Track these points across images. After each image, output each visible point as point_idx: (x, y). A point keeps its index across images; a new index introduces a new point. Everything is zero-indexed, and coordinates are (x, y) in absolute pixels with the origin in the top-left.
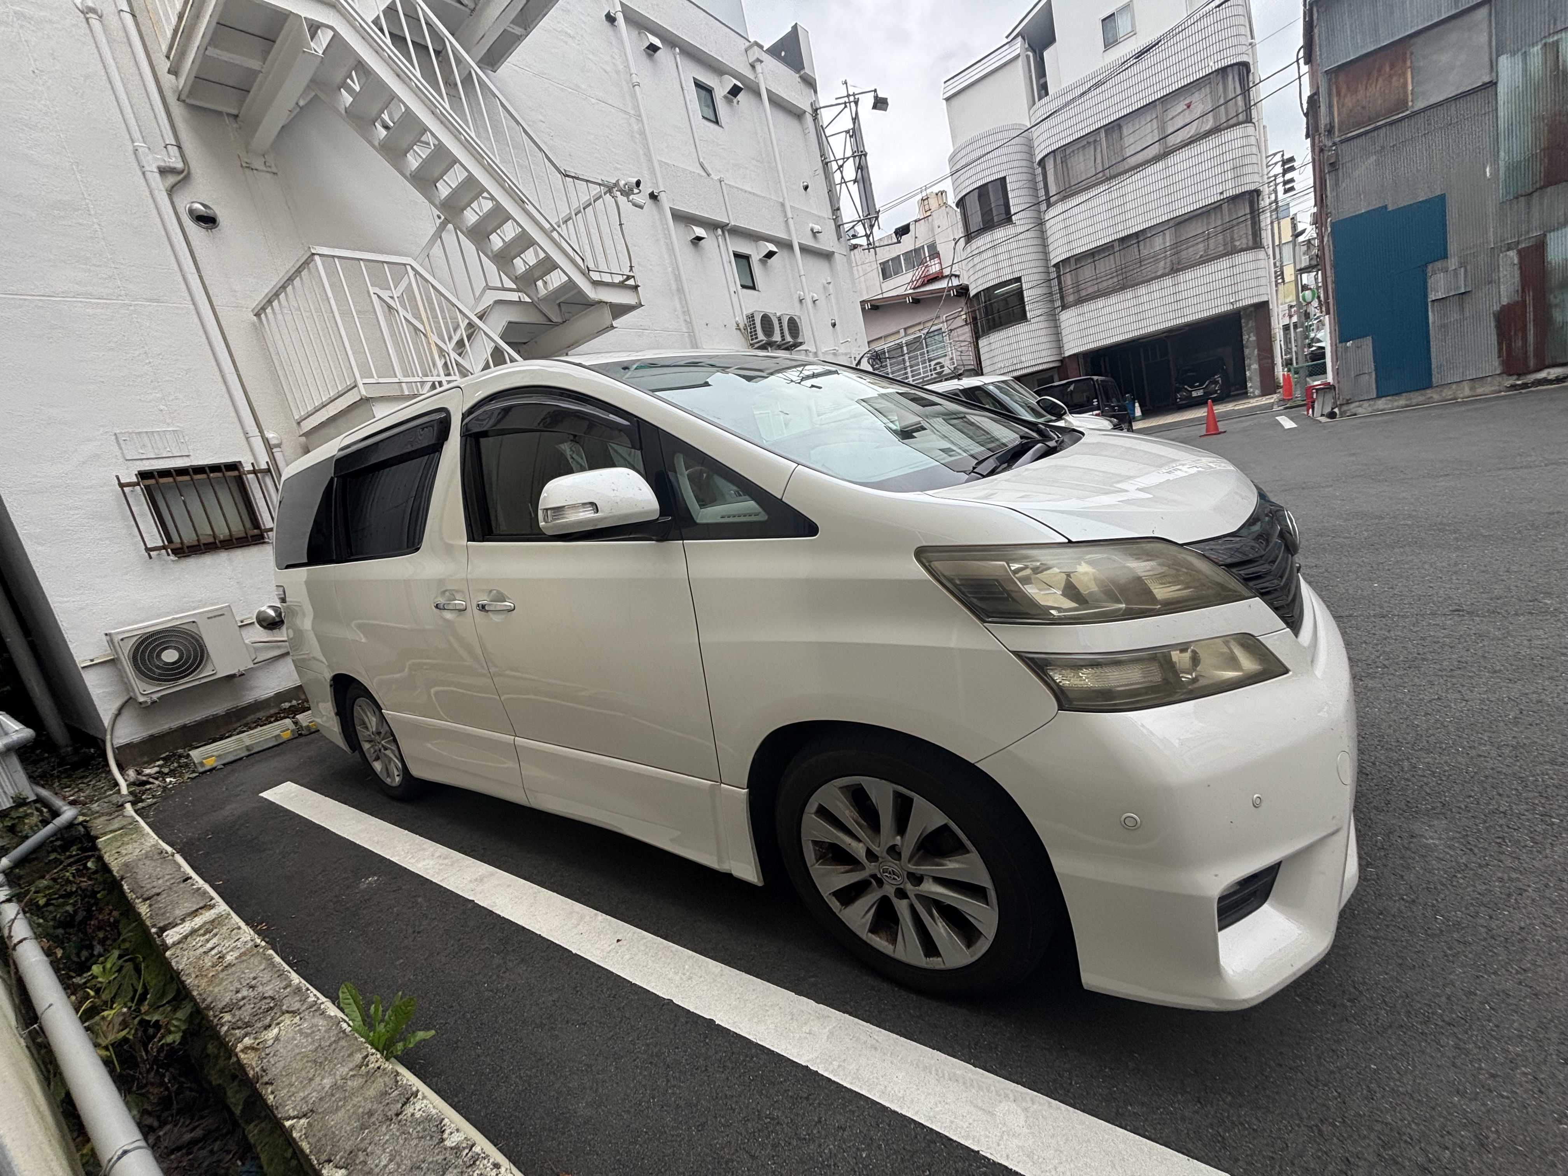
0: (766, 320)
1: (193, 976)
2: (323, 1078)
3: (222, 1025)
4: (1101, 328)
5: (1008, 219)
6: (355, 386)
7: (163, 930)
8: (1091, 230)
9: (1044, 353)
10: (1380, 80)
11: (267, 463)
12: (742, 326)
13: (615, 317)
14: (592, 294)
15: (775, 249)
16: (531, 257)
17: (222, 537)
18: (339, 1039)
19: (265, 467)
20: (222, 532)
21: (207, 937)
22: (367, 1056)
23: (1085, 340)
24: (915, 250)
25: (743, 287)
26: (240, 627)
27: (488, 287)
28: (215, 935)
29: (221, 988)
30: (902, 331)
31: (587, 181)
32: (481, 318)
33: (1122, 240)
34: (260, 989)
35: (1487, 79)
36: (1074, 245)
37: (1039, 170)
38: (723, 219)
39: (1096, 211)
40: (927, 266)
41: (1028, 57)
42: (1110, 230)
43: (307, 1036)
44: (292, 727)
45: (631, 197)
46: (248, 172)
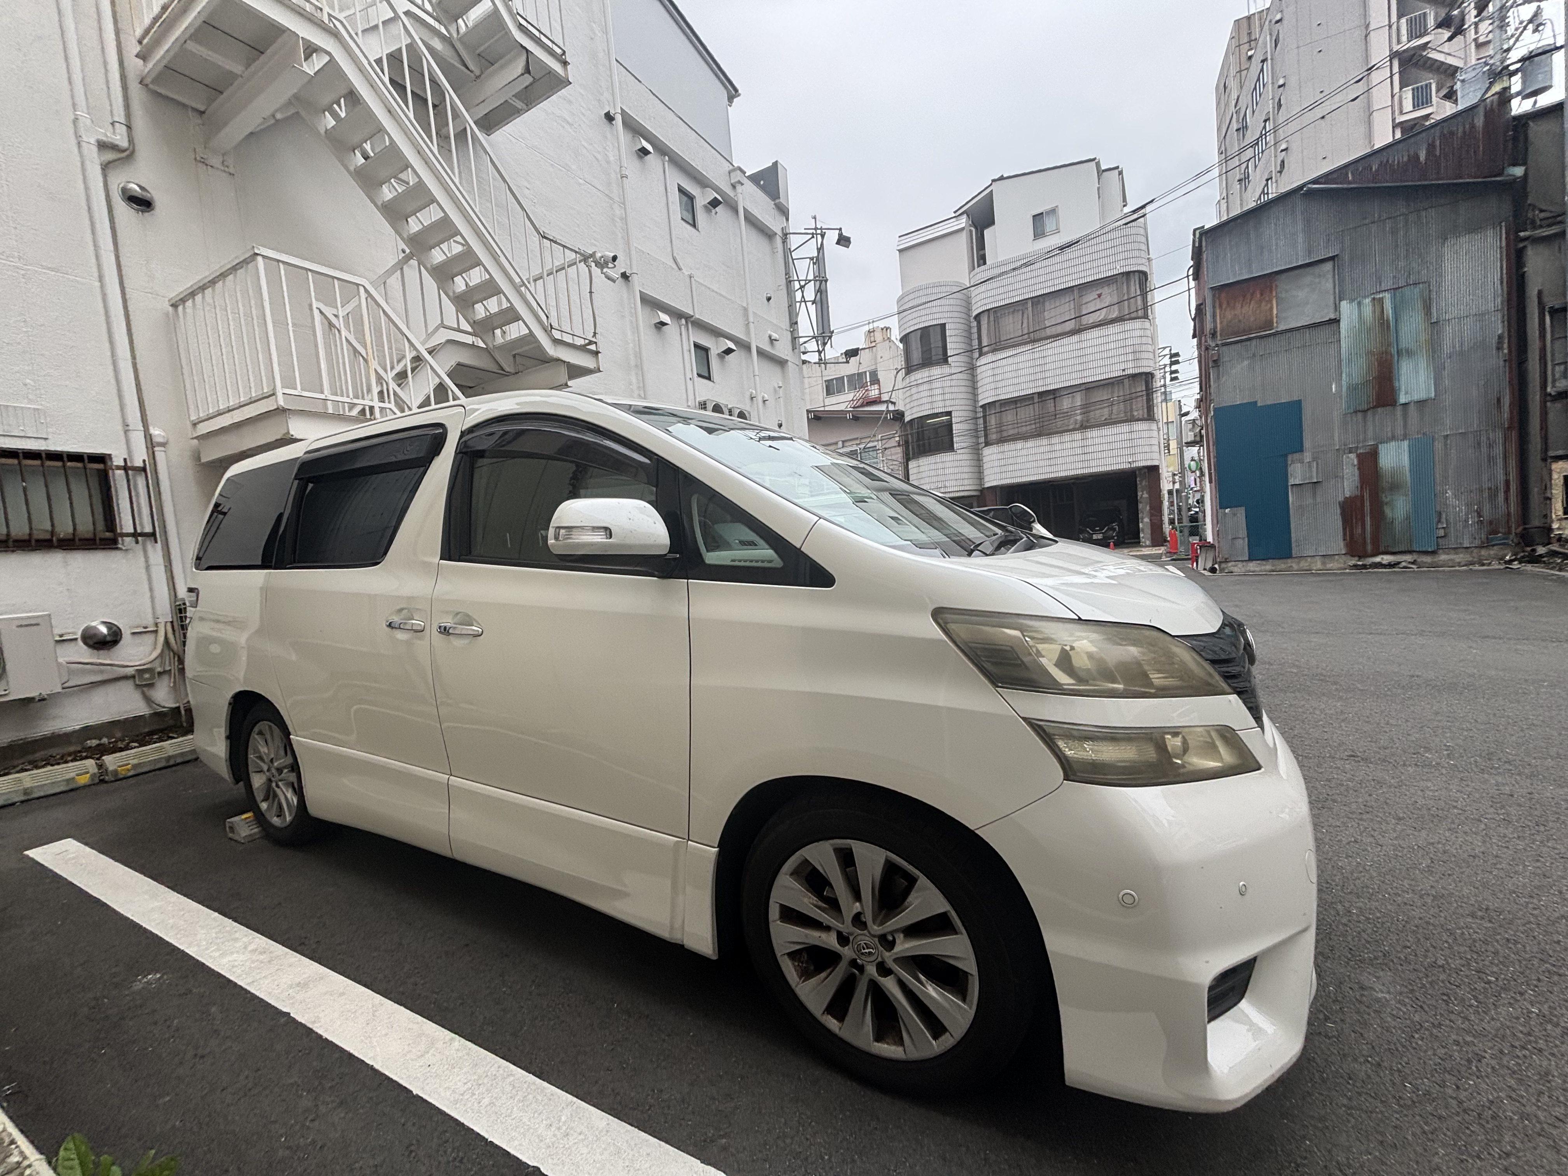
0: (717, 408)
4: (1020, 466)
5: (945, 360)
6: (273, 394)
8: (1016, 381)
9: (966, 482)
10: (1253, 302)
11: (144, 461)
13: (571, 377)
14: (552, 351)
15: (733, 347)
16: (493, 305)
17: (62, 535)
19: (141, 464)
20: (65, 528)
23: (1004, 475)
24: (858, 374)
25: (699, 375)
26: (57, 642)
27: (443, 325)
30: (841, 442)
31: (564, 246)
32: (430, 353)
33: (1041, 394)
35: (1332, 316)
36: (999, 391)
37: (975, 324)
38: (687, 310)
39: (1021, 366)
40: (867, 390)
41: (971, 231)
42: (1031, 385)
44: (94, 770)
45: (606, 270)
46: (201, 167)
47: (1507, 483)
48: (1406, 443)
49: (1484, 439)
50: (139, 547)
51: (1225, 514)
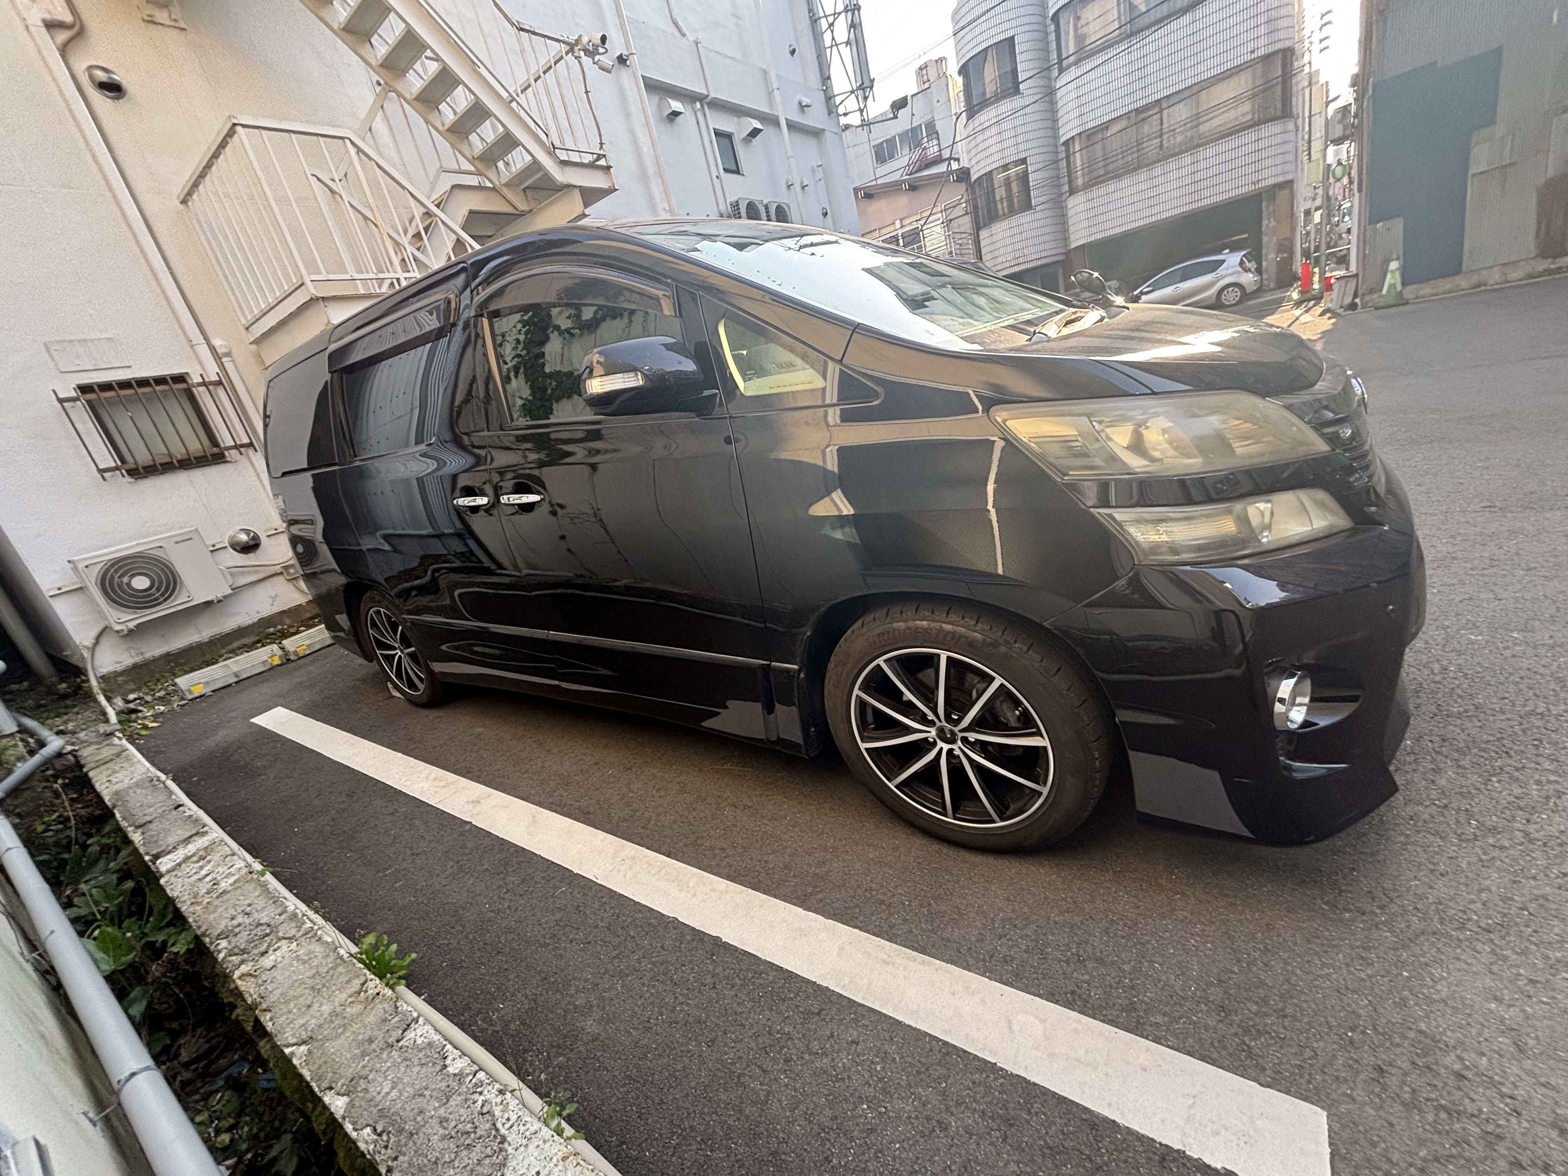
0: (751, 204)
1: (189, 903)
2: (321, 1005)
3: (219, 952)
4: (1112, 215)
5: (1015, 89)
6: (303, 284)
7: (156, 857)
8: (1107, 99)
9: (1047, 246)
11: (218, 375)
12: (725, 216)
13: (586, 205)
14: (559, 175)
15: (759, 126)
16: (488, 133)
17: (179, 457)
18: (337, 965)
19: (217, 379)
20: (179, 452)
21: (201, 864)
22: (366, 982)
23: (1094, 229)
25: (726, 170)
26: (212, 551)
27: (443, 170)
28: (209, 862)
29: (216, 915)
31: (544, 36)
32: (438, 206)
33: (1141, 110)
34: (256, 915)
36: (1085, 118)
37: (1051, 27)
38: (699, 88)
39: (1111, 77)
40: (925, 148)
42: (1127, 100)
43: (305, 962)
44: (279, 652)
45: (597, 58)
46: (151, 27)
50: (244, 457)
51: (1375, 231)
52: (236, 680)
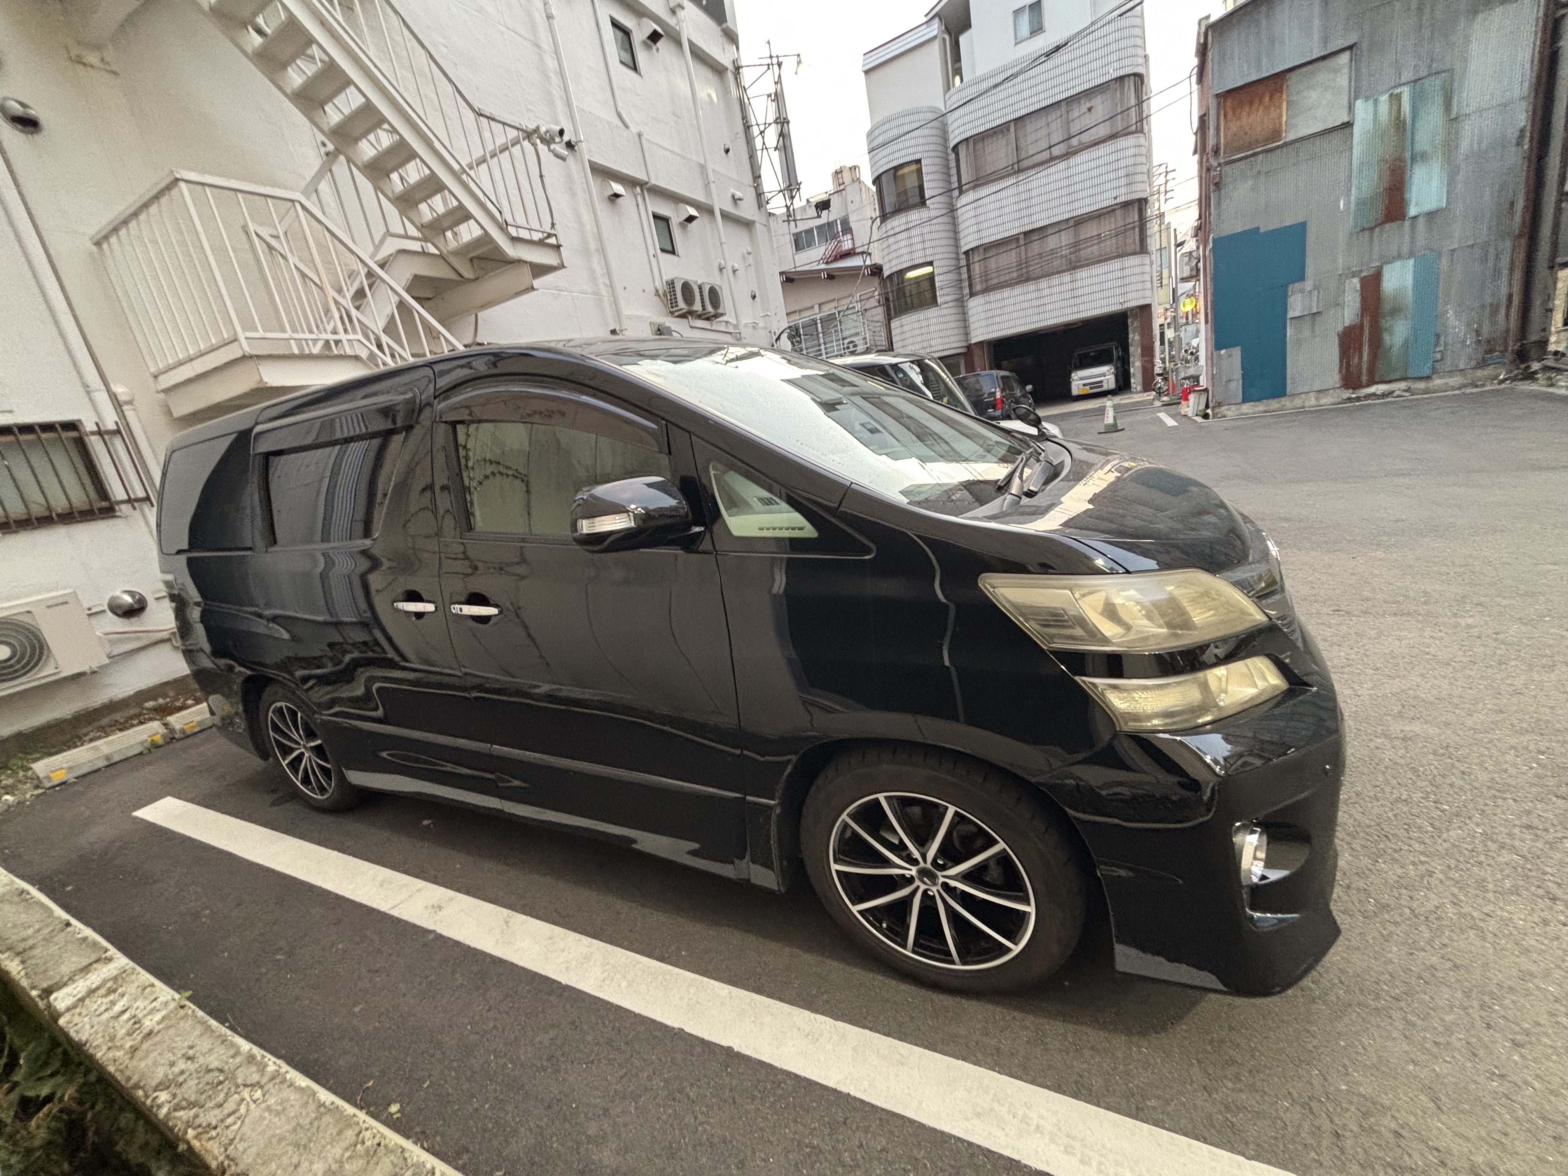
0: (686, 287)
1: (105, 1048)
2: (311, 1163)
3: (159, 1107)
4: (1005, 318)
5: (922, 202)
6: (235, 340)
7: (47, 992)
8: (999, 221)
9: (952, 339)
10: (1261, 109)
11: (116, 423)
12: (661, 292)
13: (534, 278)
14: (511, 251)
15: (695, 213)
17: (60, 511)
18: (322, 1114)
19: (115, 427)
20: (60, 504)
21: (111, 997)
22: (360, 1132)
23: (991, 329)
24: (828, 224)
25: (663, 250)
26: (89, 615)
27: (389, 234)
28: (123, 995)
29: (149, 1061)
30: (816, 307)
31: (504, 124)
32: (382, 266)
33: (1026, 234)
34: (201, 1060)
35: (1346, 119)
36: (983, 234)
37: (952, 157)
38: (641, 176)
39: (1004, 203)
40: (839, 242)
41: (944, 39)
42: (1017, 223)
43: (278, 1114)
44: (162, 730)
45: (552, 146)
46: (79, 67)
47: (1510, 296)
48: (1411, 262)
49: (1492, 250)
50: (137, 513)
51: (1220, 356)
52: (106, 763)
